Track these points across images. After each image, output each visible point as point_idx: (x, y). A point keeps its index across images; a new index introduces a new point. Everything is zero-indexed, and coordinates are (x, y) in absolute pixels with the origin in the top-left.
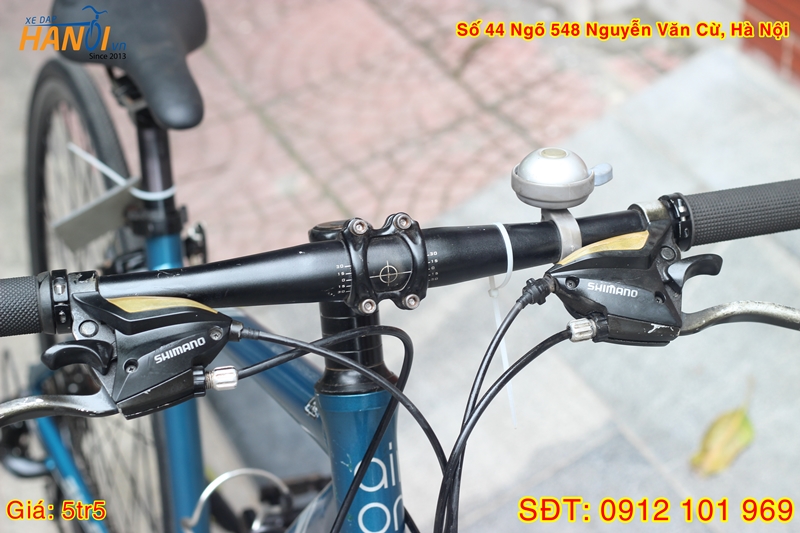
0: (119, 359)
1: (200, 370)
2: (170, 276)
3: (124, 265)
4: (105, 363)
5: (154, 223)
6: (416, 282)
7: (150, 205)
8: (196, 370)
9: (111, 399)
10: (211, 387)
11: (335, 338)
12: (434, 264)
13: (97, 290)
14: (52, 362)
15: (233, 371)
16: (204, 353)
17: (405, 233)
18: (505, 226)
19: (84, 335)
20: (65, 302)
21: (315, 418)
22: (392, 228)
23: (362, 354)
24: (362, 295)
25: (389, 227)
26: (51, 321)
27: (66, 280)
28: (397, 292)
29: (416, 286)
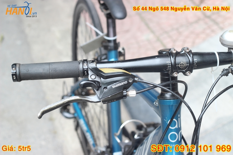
0: (102, 86)
1: (125, 91)
2: (117, 63)
3: (101, 58)
4: (97, 87)
5: (110, 47)
6: (190, 68)
7: (109, 41)
8: (124, 91)
9: (99, 98)
10: (128, 96)
11: (165, 83)
12: (196, 63)
13: (96, 66)
14: (82, 86)
15: (135, 92)
16: (126, 86)
17: (187, 53)
18: (217, 52)
19: (92, 79)
20: (87, 69)
21: (157, 106)
22: (184, 52)
23: (172, 88)
24: (174, 71)
25: (182, 51)
26: (82, 74)
27: (87, 62)
28: (184, 71)
29: (190, 69)
